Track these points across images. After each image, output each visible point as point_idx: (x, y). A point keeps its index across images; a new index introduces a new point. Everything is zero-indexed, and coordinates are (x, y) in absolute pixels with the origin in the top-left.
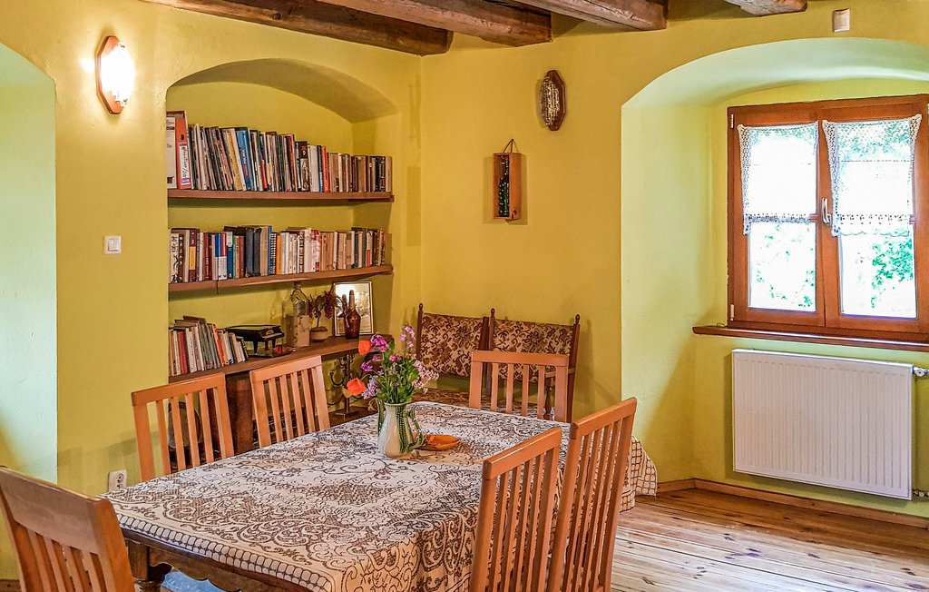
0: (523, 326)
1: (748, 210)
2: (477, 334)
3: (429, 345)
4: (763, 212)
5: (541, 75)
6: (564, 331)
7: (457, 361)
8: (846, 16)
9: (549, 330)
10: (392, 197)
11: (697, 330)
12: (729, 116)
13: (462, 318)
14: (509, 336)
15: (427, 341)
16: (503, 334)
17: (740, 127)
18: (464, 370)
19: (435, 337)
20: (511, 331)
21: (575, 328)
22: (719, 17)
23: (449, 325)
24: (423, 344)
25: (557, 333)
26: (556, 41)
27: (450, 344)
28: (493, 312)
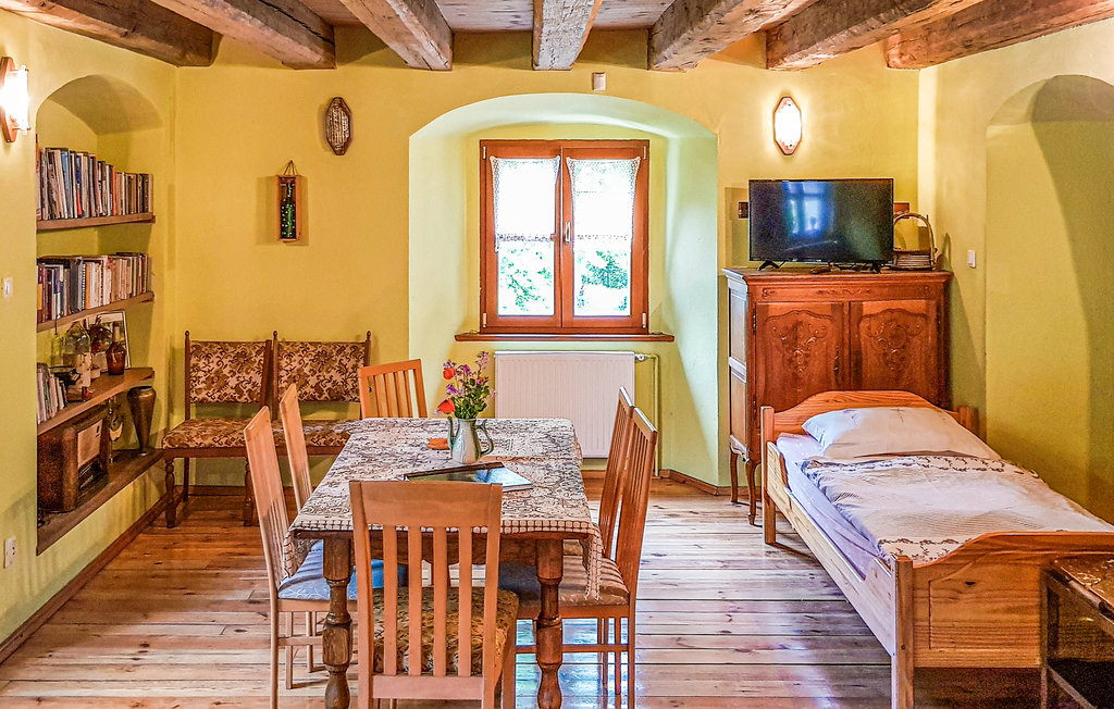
0: (309, 346)
1: (499, 231)
2: (260, 357)
3: (201, 374)
4: (512, 232)
5: (324, 101)
6: (355, 347)
7: (237, 388)
8: (603, 78)
9: (338, 348)
10: (154, 217)
11: (459, 338)
12: (481, 148)
13: (240, 343)
14: (296, 357)
15: (199, 370)
16: (289, 356)
17: (492, 158)
18: (246, 396)
19: (206, 366)
20: (297, 352)
21: (367, 344)
22: (499, 66)
23: (224, 350)
24: (194, 374)
25: (348, 350)
26: (340, 69)
27: (226, 371)
28: (275, 334)
